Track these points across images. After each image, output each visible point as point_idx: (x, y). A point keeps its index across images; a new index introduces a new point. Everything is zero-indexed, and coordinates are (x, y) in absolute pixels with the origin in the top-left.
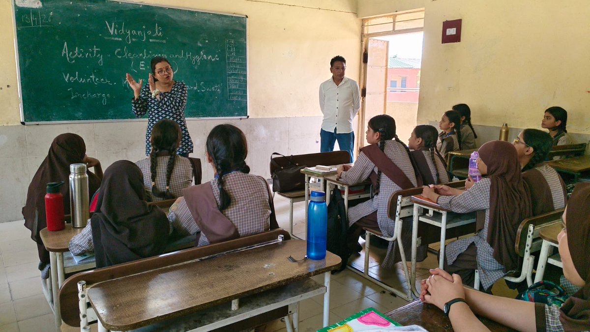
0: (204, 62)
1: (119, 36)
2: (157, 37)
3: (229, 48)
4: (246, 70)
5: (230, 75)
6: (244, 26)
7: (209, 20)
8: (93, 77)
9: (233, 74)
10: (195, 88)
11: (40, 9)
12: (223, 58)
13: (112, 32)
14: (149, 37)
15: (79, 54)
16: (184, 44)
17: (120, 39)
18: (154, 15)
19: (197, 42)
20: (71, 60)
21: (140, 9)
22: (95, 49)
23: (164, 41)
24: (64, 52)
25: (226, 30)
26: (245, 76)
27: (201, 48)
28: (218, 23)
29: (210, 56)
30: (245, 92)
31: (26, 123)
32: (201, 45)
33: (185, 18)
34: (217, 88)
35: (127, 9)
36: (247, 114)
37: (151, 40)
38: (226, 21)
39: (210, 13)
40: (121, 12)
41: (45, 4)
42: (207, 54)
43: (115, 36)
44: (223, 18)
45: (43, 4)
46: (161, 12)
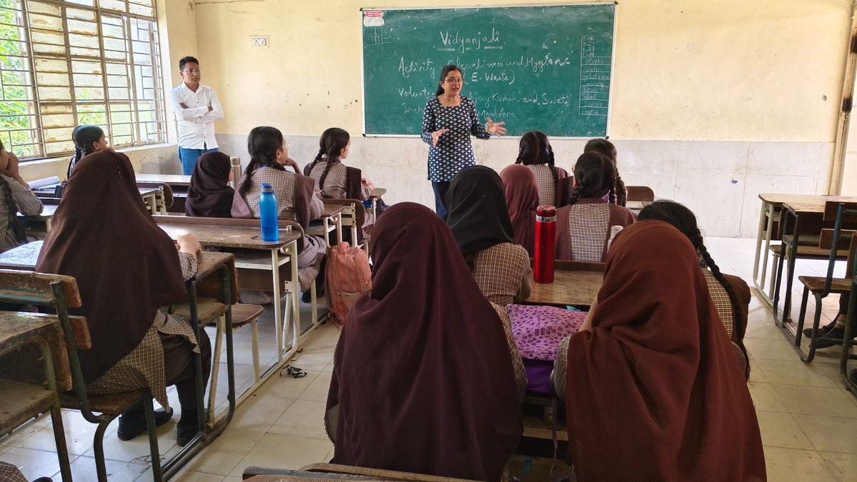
0: (549, 68)
1: (452, 46)
2: (494, 44)
3: (586, 47)
4: (609, 75)
5: (584, 83)
6: (611, 16)
7: (561, 14)
8: (425, 91)
9: (589, 81)
10: (535, 101)
11: (382, 26)
12: (575, 62)
13: (445, 42)
14: (483, 44)
15: (413, 69)
16: (525, 49)
17: (454, 50)
18: (490, 18)
19: (541, 44)
20: (406, 74)
21: (476, 13)
22: (428, 62)
23: (501, 48)
24: (400, 67)
25: (583, 25)
26: (608, 83)
27: (546, 52)
28: (573, 17)
29: (559, 60)
30: (606, 104)
31: (367, 135)
32: (546, 48)
33: (528, 16)
34: (564, 101)
35: (463, 15)
36: (605, 134)
37: (486, 48)
38: (583, 12)
39: (562, 6)
40: (456, 19)
41: (387, 21)
42: (553, 57)
43: (448, 46)
44: (579, 10)
45: (385, 22)
46: (499, 13)
